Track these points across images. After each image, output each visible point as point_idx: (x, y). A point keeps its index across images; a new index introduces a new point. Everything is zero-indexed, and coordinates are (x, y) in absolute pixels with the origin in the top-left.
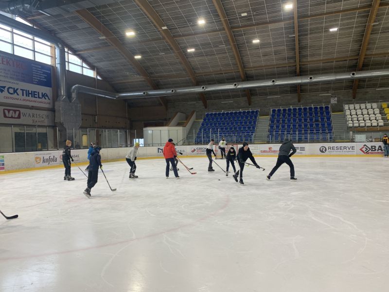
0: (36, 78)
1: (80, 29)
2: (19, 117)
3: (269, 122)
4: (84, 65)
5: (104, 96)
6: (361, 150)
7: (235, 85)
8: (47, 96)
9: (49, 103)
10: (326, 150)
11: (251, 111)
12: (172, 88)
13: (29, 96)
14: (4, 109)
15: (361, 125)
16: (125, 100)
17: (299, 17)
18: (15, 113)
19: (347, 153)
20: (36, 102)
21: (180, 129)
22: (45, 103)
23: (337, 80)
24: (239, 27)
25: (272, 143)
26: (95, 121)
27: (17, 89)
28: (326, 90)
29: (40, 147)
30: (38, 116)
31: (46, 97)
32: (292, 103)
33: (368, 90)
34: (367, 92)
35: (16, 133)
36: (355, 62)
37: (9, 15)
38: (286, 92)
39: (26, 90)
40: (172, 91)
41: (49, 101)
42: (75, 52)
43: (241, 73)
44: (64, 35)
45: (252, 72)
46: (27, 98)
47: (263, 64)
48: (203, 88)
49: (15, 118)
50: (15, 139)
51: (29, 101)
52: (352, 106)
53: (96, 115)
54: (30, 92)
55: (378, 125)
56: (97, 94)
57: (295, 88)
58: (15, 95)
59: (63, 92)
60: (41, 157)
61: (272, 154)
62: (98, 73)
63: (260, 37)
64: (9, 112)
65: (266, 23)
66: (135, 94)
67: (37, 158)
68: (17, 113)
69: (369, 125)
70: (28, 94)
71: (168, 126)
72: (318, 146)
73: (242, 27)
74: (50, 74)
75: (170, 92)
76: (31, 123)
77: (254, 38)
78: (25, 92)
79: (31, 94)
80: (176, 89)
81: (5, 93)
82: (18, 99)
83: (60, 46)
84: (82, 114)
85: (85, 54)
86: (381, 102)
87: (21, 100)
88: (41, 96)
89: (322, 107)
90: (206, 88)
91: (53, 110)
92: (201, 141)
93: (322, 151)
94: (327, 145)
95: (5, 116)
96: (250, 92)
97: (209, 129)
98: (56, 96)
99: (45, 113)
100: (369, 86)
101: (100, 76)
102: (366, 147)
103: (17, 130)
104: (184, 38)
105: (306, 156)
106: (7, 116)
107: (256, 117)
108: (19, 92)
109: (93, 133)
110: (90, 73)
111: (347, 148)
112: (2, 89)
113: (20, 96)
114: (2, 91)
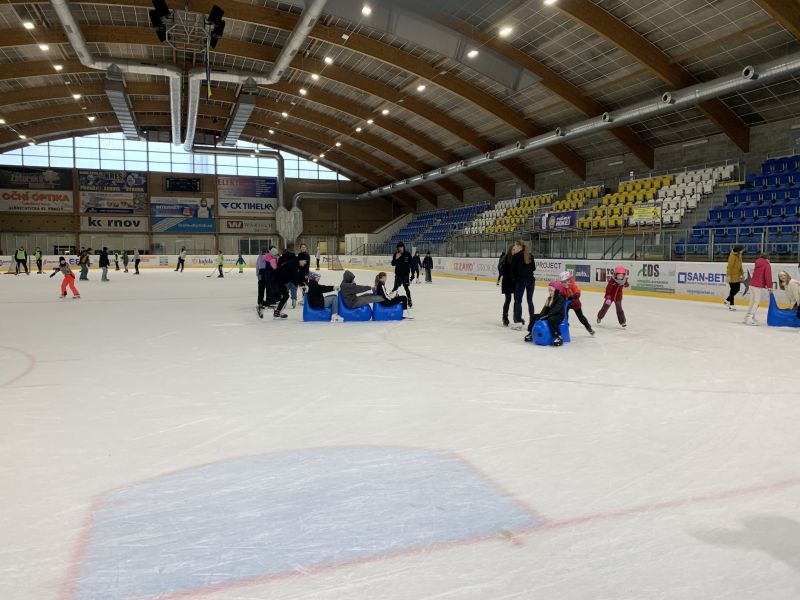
0: (259, 192)
8: (271, 206)
13: (251, 208)
14: (228, 222)
18: (238, 224)
20: (257, 213)
22: (268, 213)
27: (240, 204)
30: (260, 226)
31: (270, 208)
39: (249, 204)
41: (273, 211)
49: (238, 228)
51: (251, 212)
54: (253, 205)
58: (238, 209)
59: (280, 202)
64: (232, 224)
68: (240, 223)
70: (250, 206)
74: (275, 185)
76: (253, 232)
78: (247, 205)
81: (229, 208)
84: (304, 220)
87: (243, 212)
88: (264, 207)
95: (228, 226)
106: (231, 227)
108: (242, 206)
109: (333, 240)
110: (331, 176)
112: (225, 205)
113: (243, 209)
114: (226, 207)
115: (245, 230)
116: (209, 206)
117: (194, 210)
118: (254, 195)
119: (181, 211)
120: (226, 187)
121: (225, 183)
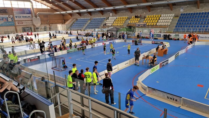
2: (22, 23)
8: (30, 17)
22: (30, 19)
30: (28, 23)
42: (38, 2)
51: (25, 19)
53: (48, 20)
58: (20, 18)
64: (19, 22)
70: (24, 17)
74: (30, 10)
76: (26, 24)
81: (18, 18)
84: (41, 20)
87: (22, 19)
88: (28, 17)
95: (18, 24)
101: (50, 7)
112: (16, 17)
114: (17, 18)
115: (23, 24)
116: (11, 17)
117: (7, 19)
118: (25, 14)
119: (3, 19)
120: (15, 11)
121: (15, 10)
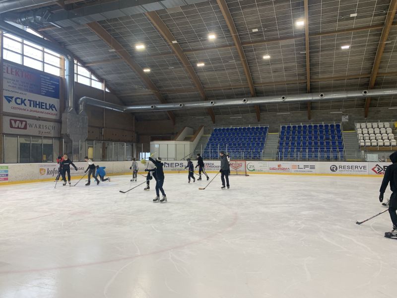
0: (44, 89)
1: (90, 42)
2: (25, 128)
3: (278, 139)
4: (93, 77)
5: (112, 109)
6: (373, 169)
7: (245, 100)
8: (54, 107)
9: (57, 115)
10: (336, 169)
11: (260, 127)
12: (180, 102)
13: (36, 107)
14: (11, 120)
15: (373, 144)
16: (133, 113)
17: (310, 34)
18: (22, 124)
19: (358, 173)
20: (42, 113)
21: (188, 143)
22: (52, 114)
23: (348, 98)
24: (250, 43)
25: (281, 160)
26: (101, 133)
27: (25, 100)
28: (338, 108)
29: (45, 159)
30: (45, 128)
31: (54, 109)
32: (302, 121)
33: (381, 109)
34: (380, 111)
35: (21, 144)
36: (366, 80)
37: (20, 27)
38: (296, 109)
39: (34, 101)
40: (181, 105)
41: (56, 112)
42: (84, 64)
43: (251, 89)
44: (73, 47)
45: (263, 88)
46: (35, 109)
47: (273, 80)
48: (212, 103)
49: (21, 128)
50: (21, 149)
51: (37, 112)
52: (363, 125)
53: (103, 128)
54: (38, 103)
55: (390, 145)
56: (104, 107)
57: (306, 105)
58: (23, 106)
59: (70, 103)
60: (46, 168)
61: (282, 171)
62: (106, 86)
63: (270, 53)
64: (15, 123)
65: (277, 39)
66: (143, 107)
67: (41, 170)
68: (24, 123)
69: (382, 144)
70: (35, 104)
71: (175, 140)
72: (329, 164)
73: (253, 43)
74: (59, 85)
75: (179, 106)
76: (37, 134)
77: (265, 54)
78: (32, 102)
79: (39, 104)
80: (184, 103)
81: (13, 103)
82: (25, 110)
83: (70, 58)
84: (89, 126)
85: (94, 66)
86: (393, 121)
87: (28, 110)
88: (48, 107)
89: (333, 125)
90: (215, 103)
91: (59, 122)
92: (209, 156)
93: (333, 170)
94: (337, 164)
95: (11, 126)
96: (260, 108)
97: (217, 145)
98: (63, 107)
99: (52, 124)
100: (381, 105)
101: (109, 89)
102: (378, 167)
103: (23, 140)
104: (193, 52)
105: (316, 174)
106: (14, 126)
107: (265, 133)
108: (27, 102)
109: (99, 145)
110: (98, 85)
111: (359, 168)
112: (9, 99)
113: (28, 107)
114: (9, 101)
115: (29, 131)
118: (39, 93)
120: (10, 76)
121: (9, 72)
